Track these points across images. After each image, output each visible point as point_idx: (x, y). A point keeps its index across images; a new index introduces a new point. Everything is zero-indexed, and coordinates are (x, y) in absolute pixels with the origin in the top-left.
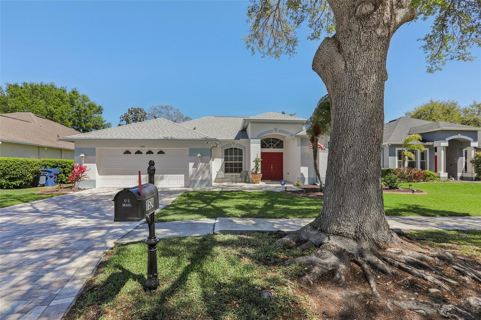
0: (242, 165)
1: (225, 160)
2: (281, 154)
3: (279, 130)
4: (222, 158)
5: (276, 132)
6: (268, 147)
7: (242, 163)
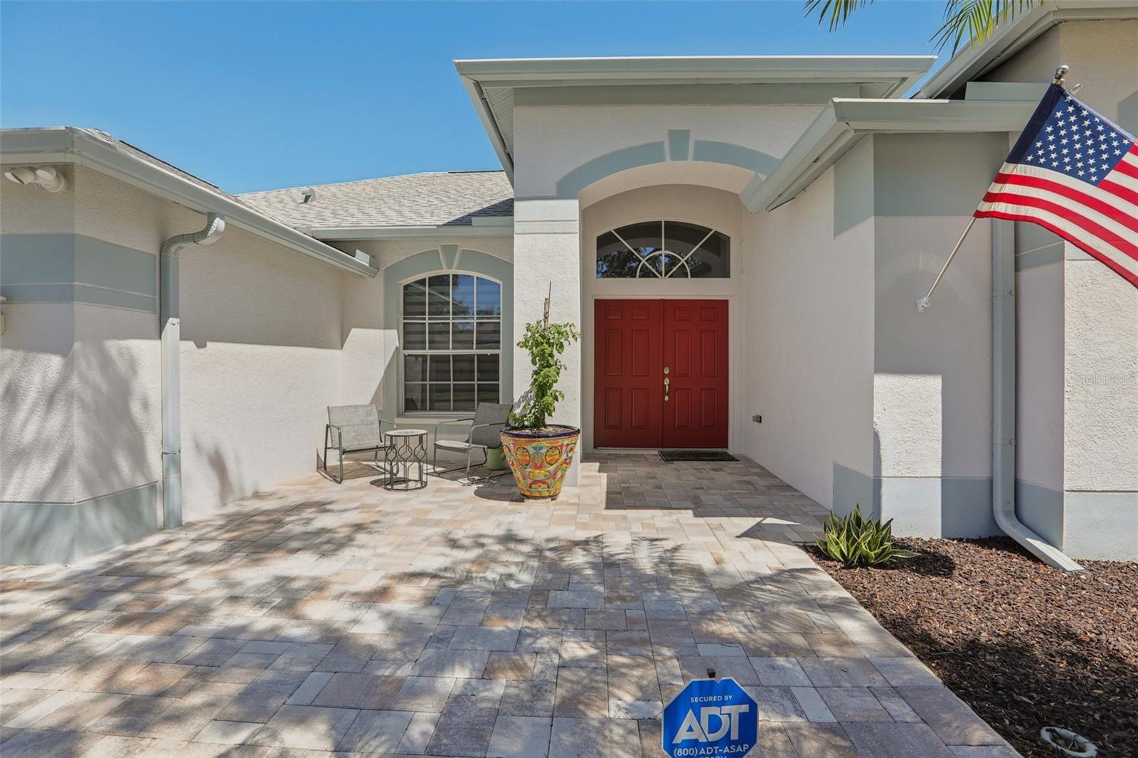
0: (497, 371)
1: (407, 344)
2: (717, 311)
3: (698, 143)
4: (386, 327)
5: (679, 154)
6: (646, 274)
7: (497, 356)
